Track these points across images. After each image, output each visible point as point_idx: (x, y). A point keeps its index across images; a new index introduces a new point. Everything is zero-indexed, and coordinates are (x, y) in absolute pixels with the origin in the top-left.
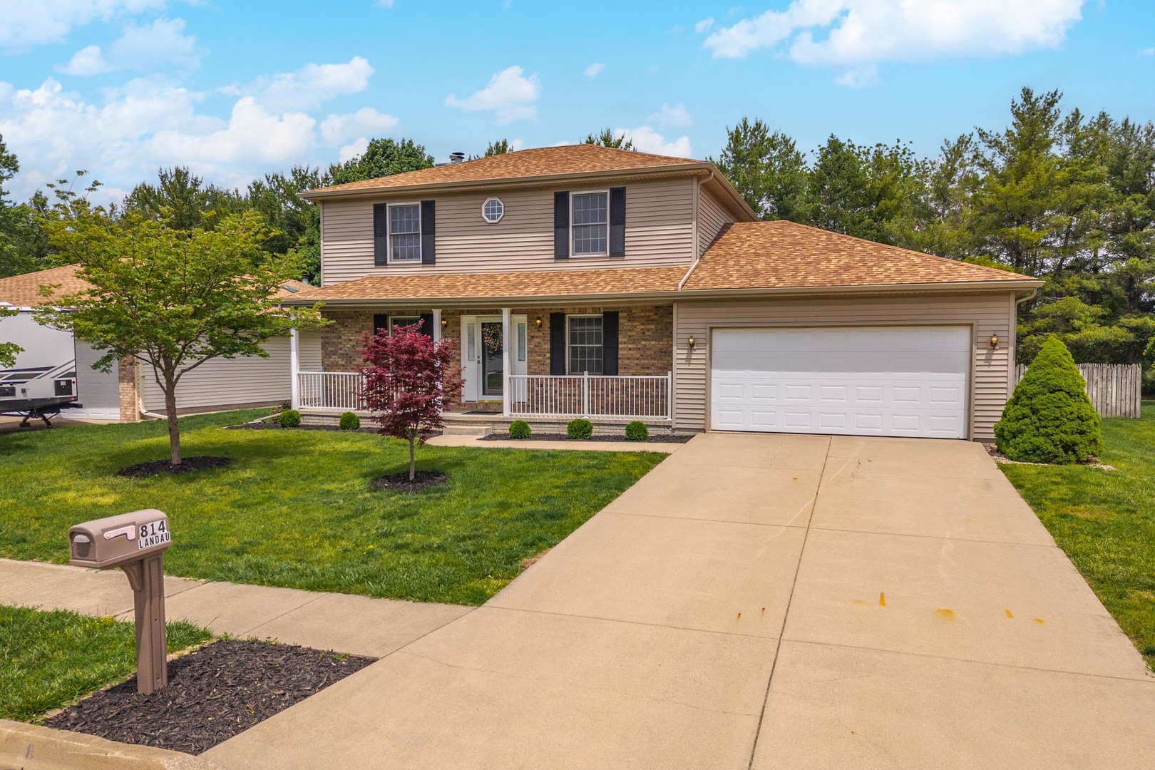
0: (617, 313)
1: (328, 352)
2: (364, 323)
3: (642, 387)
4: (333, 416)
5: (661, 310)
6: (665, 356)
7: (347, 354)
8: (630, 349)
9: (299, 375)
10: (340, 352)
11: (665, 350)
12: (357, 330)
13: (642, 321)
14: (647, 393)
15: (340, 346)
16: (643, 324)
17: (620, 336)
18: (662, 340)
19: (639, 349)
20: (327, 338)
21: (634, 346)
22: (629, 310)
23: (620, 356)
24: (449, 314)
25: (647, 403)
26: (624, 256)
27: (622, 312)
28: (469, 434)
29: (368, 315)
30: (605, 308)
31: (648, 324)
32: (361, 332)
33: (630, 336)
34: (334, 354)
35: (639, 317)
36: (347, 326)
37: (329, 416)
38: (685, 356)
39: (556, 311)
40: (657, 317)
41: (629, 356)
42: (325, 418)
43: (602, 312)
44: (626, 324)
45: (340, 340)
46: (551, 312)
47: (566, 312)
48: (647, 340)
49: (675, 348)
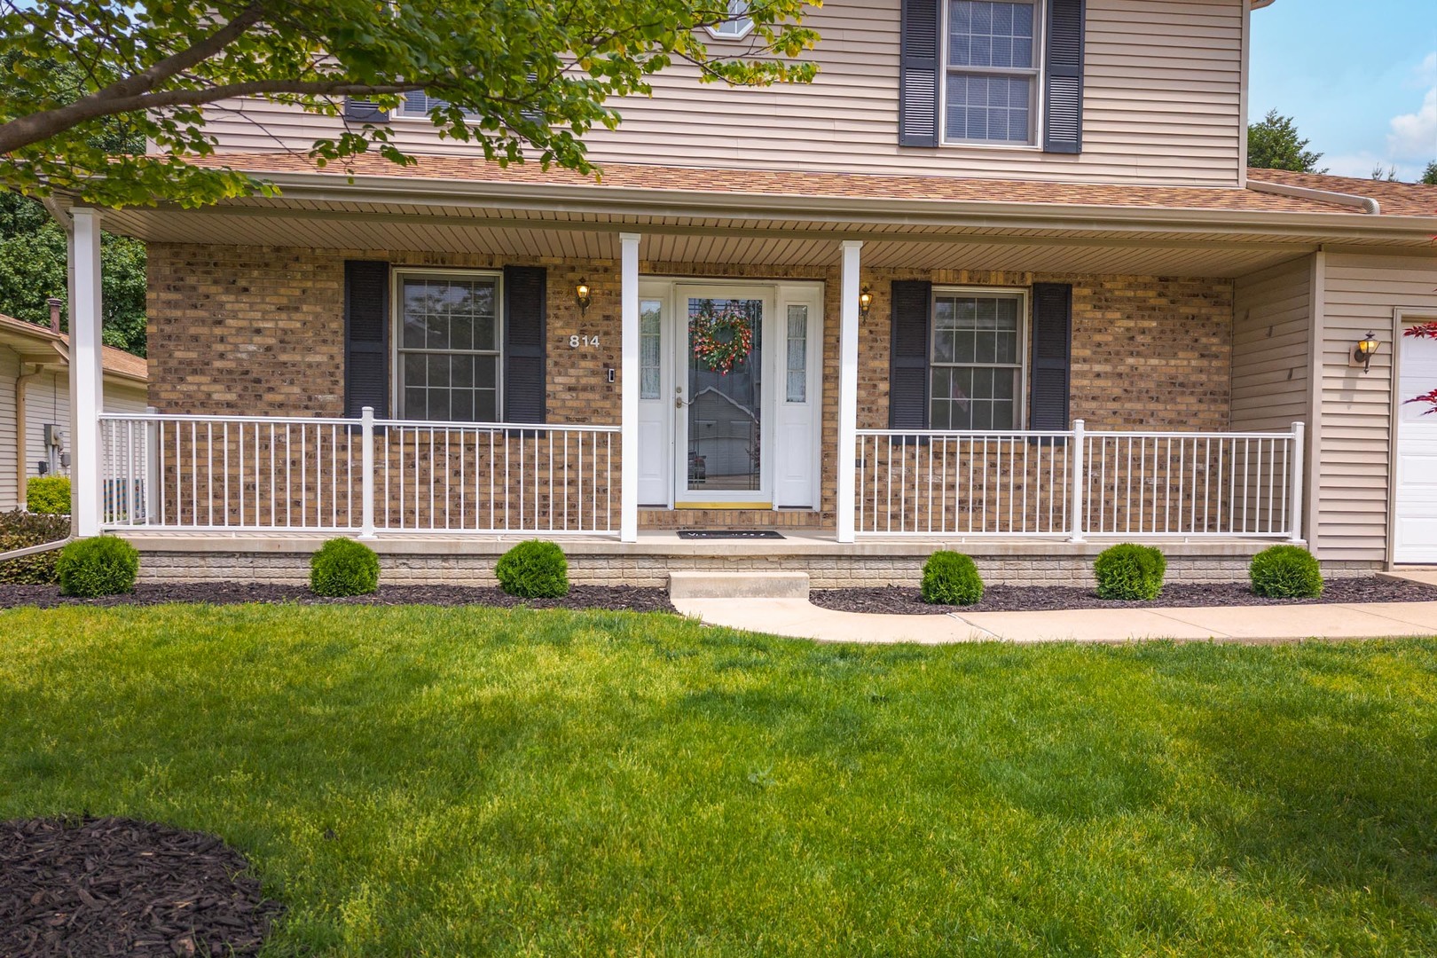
0: (1069, 287)
1: (173, 363)
2: (309, 284)
3: (1123, 467)
4: (245, 554)
5: (1173, 287)
6: (1183, 393)
7: (247, 373)
8: (1098, 375)
9: (102, 423)
10: (218, 364)
11: (1181, 379)
12: (285, 301)
13: (1129, 309)
14: (1136, 481)
15: (220, 347)
16: (1129, 317)
17: (1074, 343)
18: (1175, 355)
19: (1120, 375)
20: (168, 321)
21: (1108, 368)
22: (1095, 280)
23: (1073, 391)
24: (596, 270)
25: (1135, 503)
26: (1078, 153)
27: (1079, 284)
28: (756, 592)
29: (323, 262)
30: (1036, 274)
31: (1143, 317)
32: (297, 309)
33: (1099, 345)
34: (195, 372)
35: (1120, 300)
36: (246, 290)
37: (232, 554)
38: (1339, 385)
39: (908, 276)
40: (1163, 301)
41: (1097, 392)
42: (210, 561)
43: (1029, 283)
44: (1089, 315)
45: (218, 331)
46: (895, 277)
47: (934, 279)
48: (1139, 354)
49: (1318, 364)
